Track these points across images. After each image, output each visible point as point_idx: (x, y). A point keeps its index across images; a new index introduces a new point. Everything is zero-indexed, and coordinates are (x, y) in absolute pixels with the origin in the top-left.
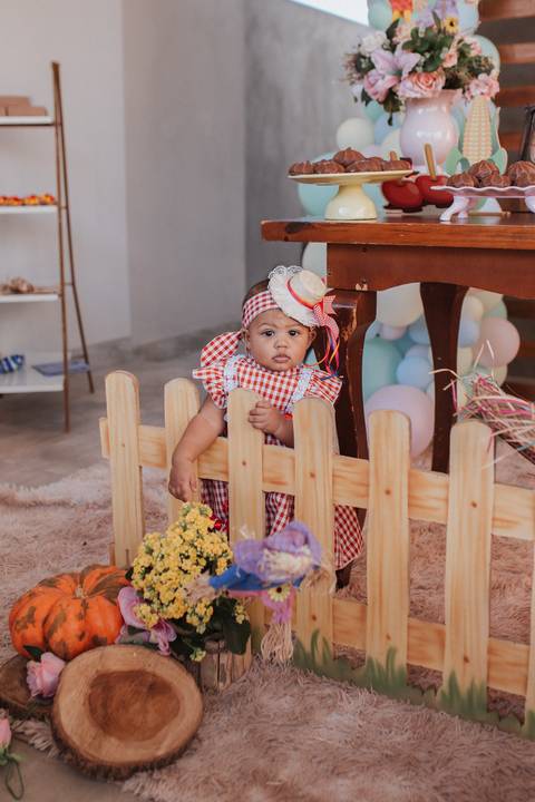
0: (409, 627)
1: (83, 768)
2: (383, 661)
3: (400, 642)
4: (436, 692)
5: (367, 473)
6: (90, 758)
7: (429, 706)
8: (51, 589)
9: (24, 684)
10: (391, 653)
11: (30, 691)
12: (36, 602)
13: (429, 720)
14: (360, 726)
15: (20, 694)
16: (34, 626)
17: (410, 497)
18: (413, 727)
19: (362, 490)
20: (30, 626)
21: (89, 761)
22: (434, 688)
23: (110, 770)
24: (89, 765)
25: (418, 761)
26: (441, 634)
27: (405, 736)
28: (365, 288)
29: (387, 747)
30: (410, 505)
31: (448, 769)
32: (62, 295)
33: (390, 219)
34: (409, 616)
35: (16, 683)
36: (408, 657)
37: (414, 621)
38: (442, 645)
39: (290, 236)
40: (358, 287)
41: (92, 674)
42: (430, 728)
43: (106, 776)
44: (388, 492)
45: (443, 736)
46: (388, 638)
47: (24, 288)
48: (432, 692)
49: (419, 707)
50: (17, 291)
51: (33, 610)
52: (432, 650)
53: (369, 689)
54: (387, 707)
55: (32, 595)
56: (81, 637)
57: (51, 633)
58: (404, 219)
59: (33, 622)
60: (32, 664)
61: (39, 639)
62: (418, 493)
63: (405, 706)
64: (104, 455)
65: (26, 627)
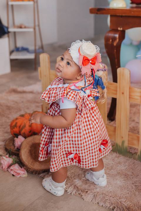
0: (129, 135)
1: (29, 171)
2: (120, 144)
3: (126, 139)
4: (136, 155)
5: (117, 87)
6: (31, 168)
7: (134, 159)
8: (22, 118)
9: (14, 145)
10: (123, 142)
11: (15, 147)
12: (17, 121)
13: (134, 163)
14: (112, 163)
15: (12, 147)
16: (17, 128)
17: (130, 95)
18: (128, 165)
19: (115, 92)
20: (15, 128)
21: (31, 169)
22: (136, 153)
23: (37, 171)
24: (31, 170)
25: (128, 175)
26: (138, 138)
27: (125, 168)
28: (121, 29)
29: (120, 170)
30: (130, 98)
31: (137, 178)
32: (35, 29)
33: (132, 8)
34: (129, 131)
35: (11, 144)
36: (128, 144)
37: (130, 133)
38: (138, 140)
39: (98, 12)
40: (119, 29)
41: (31, 143)
42: (133, 166)
43: (36, 173)
44: (123, 93)
45: (137, 168)
46: (122, 137)
47: (23, 26)
48: (135, 155)
49: (131, 159)
50: (21, 27)
51: (16, 123)
52: (135, 142)
53: (116, 153)
54: (121, 158)
55: (17, 119)
56: (30, 132)
57: (21, 130)
58: (136, 7)
59: (16, 127)
60: (16, 138)
61: (18, 132)
62: (132, 94)
63: (127, 158)
64: (40, 78)
65: (14, 128)
